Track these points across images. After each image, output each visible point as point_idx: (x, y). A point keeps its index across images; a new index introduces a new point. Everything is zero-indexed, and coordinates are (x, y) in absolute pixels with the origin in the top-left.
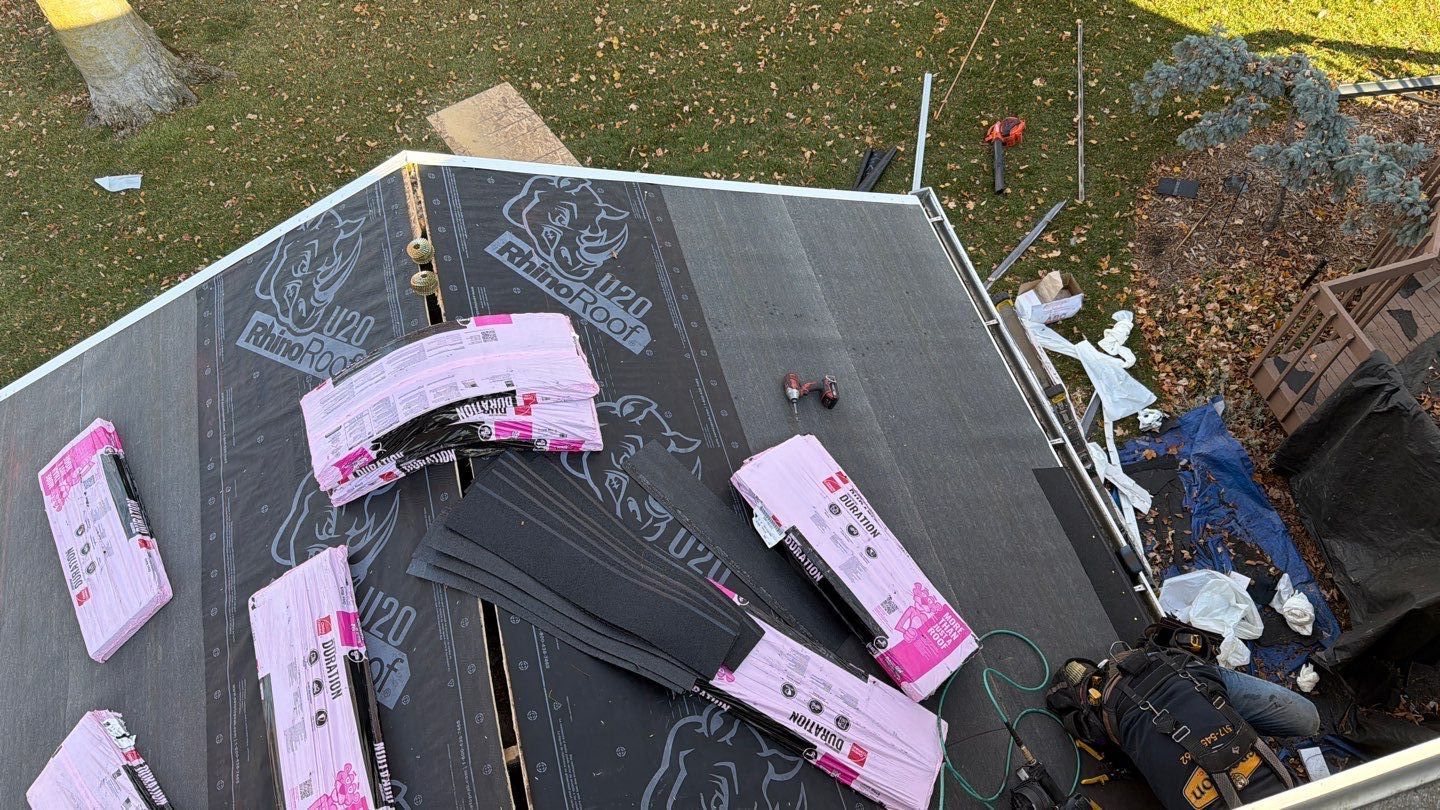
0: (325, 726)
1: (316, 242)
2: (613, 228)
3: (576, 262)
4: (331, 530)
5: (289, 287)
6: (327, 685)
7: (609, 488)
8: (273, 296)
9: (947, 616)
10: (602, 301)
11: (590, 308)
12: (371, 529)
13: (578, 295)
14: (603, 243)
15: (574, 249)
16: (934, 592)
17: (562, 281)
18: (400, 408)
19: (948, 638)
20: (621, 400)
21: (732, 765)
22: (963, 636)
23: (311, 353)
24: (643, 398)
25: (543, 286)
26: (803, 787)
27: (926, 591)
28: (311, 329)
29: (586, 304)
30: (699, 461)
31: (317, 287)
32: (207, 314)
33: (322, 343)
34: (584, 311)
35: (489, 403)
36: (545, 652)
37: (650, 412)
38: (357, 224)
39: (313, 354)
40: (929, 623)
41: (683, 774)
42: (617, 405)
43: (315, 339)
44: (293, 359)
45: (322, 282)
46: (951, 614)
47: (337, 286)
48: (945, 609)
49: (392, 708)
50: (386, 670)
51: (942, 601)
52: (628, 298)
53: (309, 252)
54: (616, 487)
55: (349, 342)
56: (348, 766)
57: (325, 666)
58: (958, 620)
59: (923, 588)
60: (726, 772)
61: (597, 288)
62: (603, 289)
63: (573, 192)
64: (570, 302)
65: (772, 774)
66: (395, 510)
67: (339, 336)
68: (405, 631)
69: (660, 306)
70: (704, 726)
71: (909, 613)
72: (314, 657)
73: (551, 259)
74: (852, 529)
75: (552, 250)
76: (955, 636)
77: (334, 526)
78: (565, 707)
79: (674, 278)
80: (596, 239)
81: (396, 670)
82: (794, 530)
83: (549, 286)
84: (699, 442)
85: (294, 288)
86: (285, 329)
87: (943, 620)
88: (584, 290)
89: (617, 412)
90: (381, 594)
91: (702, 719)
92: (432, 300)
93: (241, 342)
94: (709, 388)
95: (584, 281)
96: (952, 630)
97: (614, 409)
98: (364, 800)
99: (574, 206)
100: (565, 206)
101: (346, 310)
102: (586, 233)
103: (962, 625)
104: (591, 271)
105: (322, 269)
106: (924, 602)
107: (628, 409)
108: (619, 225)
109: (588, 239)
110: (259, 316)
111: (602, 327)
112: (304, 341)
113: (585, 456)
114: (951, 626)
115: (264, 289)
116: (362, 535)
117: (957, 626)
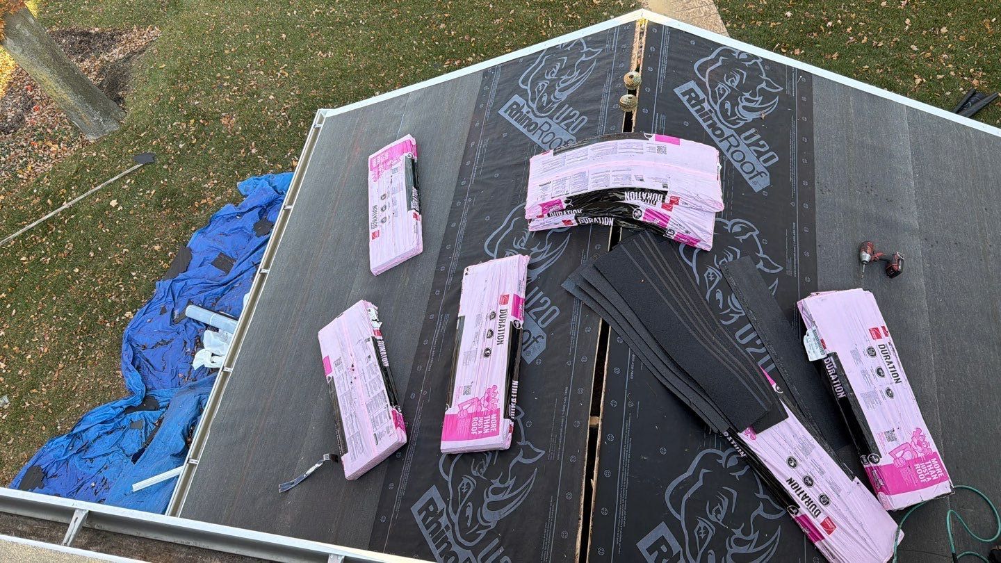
0: (489, 358)
1: (566, 58)
2: (767, 97)
3: (733, 114)
4: (523, 244)
5: (540, 84)
6: (496, 335)
7: (706, 279)
8: (528, 88)
9: (934, 461)
10: (743, 147)
11: (733, 149)
12: (546, 252)
13: (727, 138)
14: (757, 106)
15: (735, 104)
16: (929, 438)
17: (719, 125)
18: (590, 181)
19: (929, 476)
20: (733, 221)
21: (735, 493)
22: (941, 480)
23: (541, 130)
24: (750, 224)
25: (705, 125)
26: (779, 528)
27: (924, 436)
28: (546, 115)
29: (731, 146)
30: (777, 281)
31: (558, 88)
32: (486, 88)
33: (550, 125)
34: (728, 151)
35: (647, 195)
36: (632, 368)
37: (751, 236)
38: (597, 52)
39: (543, 131)
40: (918, 460)
41: (700, 484)
42: (730, 224)
43: (546, 122)
44: (530, 131)
45: (562, 86)
46: (938, 460)
47: (570, 91)
48: (934, 455)
49: (529, 363)
50: (532, 339)
51: (934, 448)
52: (762, 150)
53: (559, 64)
54: (711, 279)
55: (567, 130)
56: (495, 387)
57: (498, 323)
58: (941, 467)
59: (922, 434)
60: (730, 496)
61: (742, 136)
62: (746, 139)
63: (747, 64)
64: (720, 142)
65: (760, 510)
66: (564, 245)
67: (562, 124)
68: (550, 321)
69: (784, 161)
70: (724, 459)
71: (905, 447)
72: (493, 316)
73: (717, 107)
74: (880, 371)
75: (719, 101)
76: (935, 477)
77: (525, 242)
78: (635, 406)
79: (801, 144)
80: (753, 101)
81: (537, 342)
82: (835, 355)
83: (709, 126)
84: (781, 268)
85: (543, 85)
86: (530, 110)
87: (930, 462)
88: (732, 135)
89: (728, 228)
90: (541, 293)
91: (724, 455)
92: (629, 115)
93: (501, 112)
94: (801, 232)
95: (735, 130)
96: (934, 472)
97: (727, 225)
98: (498, 410)
99: (745, 73)
100: (738, 72)
101: (571, 108)
102: (747, 95)
103: (944, 471)
104: (742, 123)
105: (564, 78)
106: (919, 444)
107: (737, 229)
108: (773, 96)
109: (747, 100)
110: (516, 98)
111: (737, 165)
112: (539, 121)
113: (696, 251)
114: (935, 469)
115: (524, 82)
116: (541, 253)
117: (939, 470)
